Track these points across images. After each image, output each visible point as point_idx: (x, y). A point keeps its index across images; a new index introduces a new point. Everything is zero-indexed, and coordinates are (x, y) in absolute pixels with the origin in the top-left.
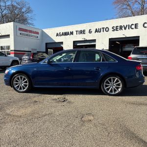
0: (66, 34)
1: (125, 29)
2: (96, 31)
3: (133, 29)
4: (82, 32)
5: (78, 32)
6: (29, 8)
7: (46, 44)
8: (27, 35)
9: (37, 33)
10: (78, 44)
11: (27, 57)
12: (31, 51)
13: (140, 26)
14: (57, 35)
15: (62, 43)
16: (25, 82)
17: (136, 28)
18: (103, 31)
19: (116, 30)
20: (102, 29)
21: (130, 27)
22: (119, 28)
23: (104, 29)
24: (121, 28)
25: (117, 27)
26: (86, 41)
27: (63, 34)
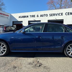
0: (24, 17)
1: (56, 15)
2: (41, 16)
3: (60, 15)
4: (34, 16)
5: (31, 16)
6: (3, 3)
7: (13, 22)
8: (2, 16)
9: (8, 16)
10: (31, 23)
11: (2, 29)
12: (4, 26)
13: (64, 14)
14: (19, 17)
15: (22, 22)
16: (3, 48)
17: (62, 15)
18: (45, 16)
19: (52, 16)
20: (44, 15)
21: (59, 14)
22: (53, 15)
23: (45, 15)
24: (54, 15)
25: (52, 14)
26: (35, 21)
27: (22, 17)
